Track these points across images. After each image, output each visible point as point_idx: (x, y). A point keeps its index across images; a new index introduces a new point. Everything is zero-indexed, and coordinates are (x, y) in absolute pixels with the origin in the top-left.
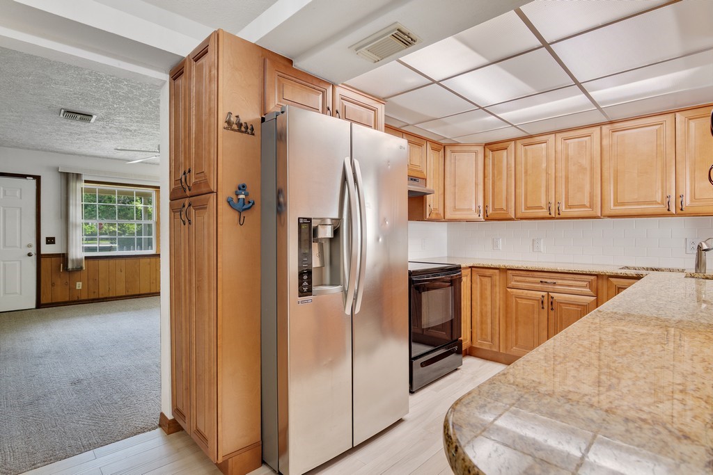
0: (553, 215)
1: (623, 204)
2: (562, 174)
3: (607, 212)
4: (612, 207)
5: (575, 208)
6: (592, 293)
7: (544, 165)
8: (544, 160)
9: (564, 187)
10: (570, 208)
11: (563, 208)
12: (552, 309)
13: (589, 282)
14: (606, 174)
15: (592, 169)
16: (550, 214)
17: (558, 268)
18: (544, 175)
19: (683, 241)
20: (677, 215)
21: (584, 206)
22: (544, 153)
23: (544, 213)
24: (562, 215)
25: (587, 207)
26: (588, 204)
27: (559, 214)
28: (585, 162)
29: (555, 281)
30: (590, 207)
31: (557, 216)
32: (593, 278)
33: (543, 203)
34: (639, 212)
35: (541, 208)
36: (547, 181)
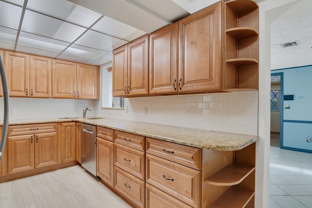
0: (29, 95)
1: (60, 93)
2: (33, 76)
3: (54, 96)
4: (56, 94)
5: (40, 93)
6: (55, 130)
7: (23, 69)
8: (23, 66)
9: (34, 82)
10: (38, 93)
11: (34, 92)
12: (37, 142)
13: (54, 126)
14: (53, 80)
15: (48, 77)
16: (27, 95)
17: (40, 122)
18: (23, 74)
19: (73, 108)
20: (77, 99)
21: (44, 92)
22: (23, 63)
23: (23, 94)
24: (33, 96)
25: (45, 93)
26: (46, 92)
27: (32, 95)
28: (45, 73)
29: (38, 128)
30: (47, 93)
31: (31, 96)
32: (55, 124)
33: (23, 89)
34: (66, 97)
35: (21, 91)
36: (25, 78)
